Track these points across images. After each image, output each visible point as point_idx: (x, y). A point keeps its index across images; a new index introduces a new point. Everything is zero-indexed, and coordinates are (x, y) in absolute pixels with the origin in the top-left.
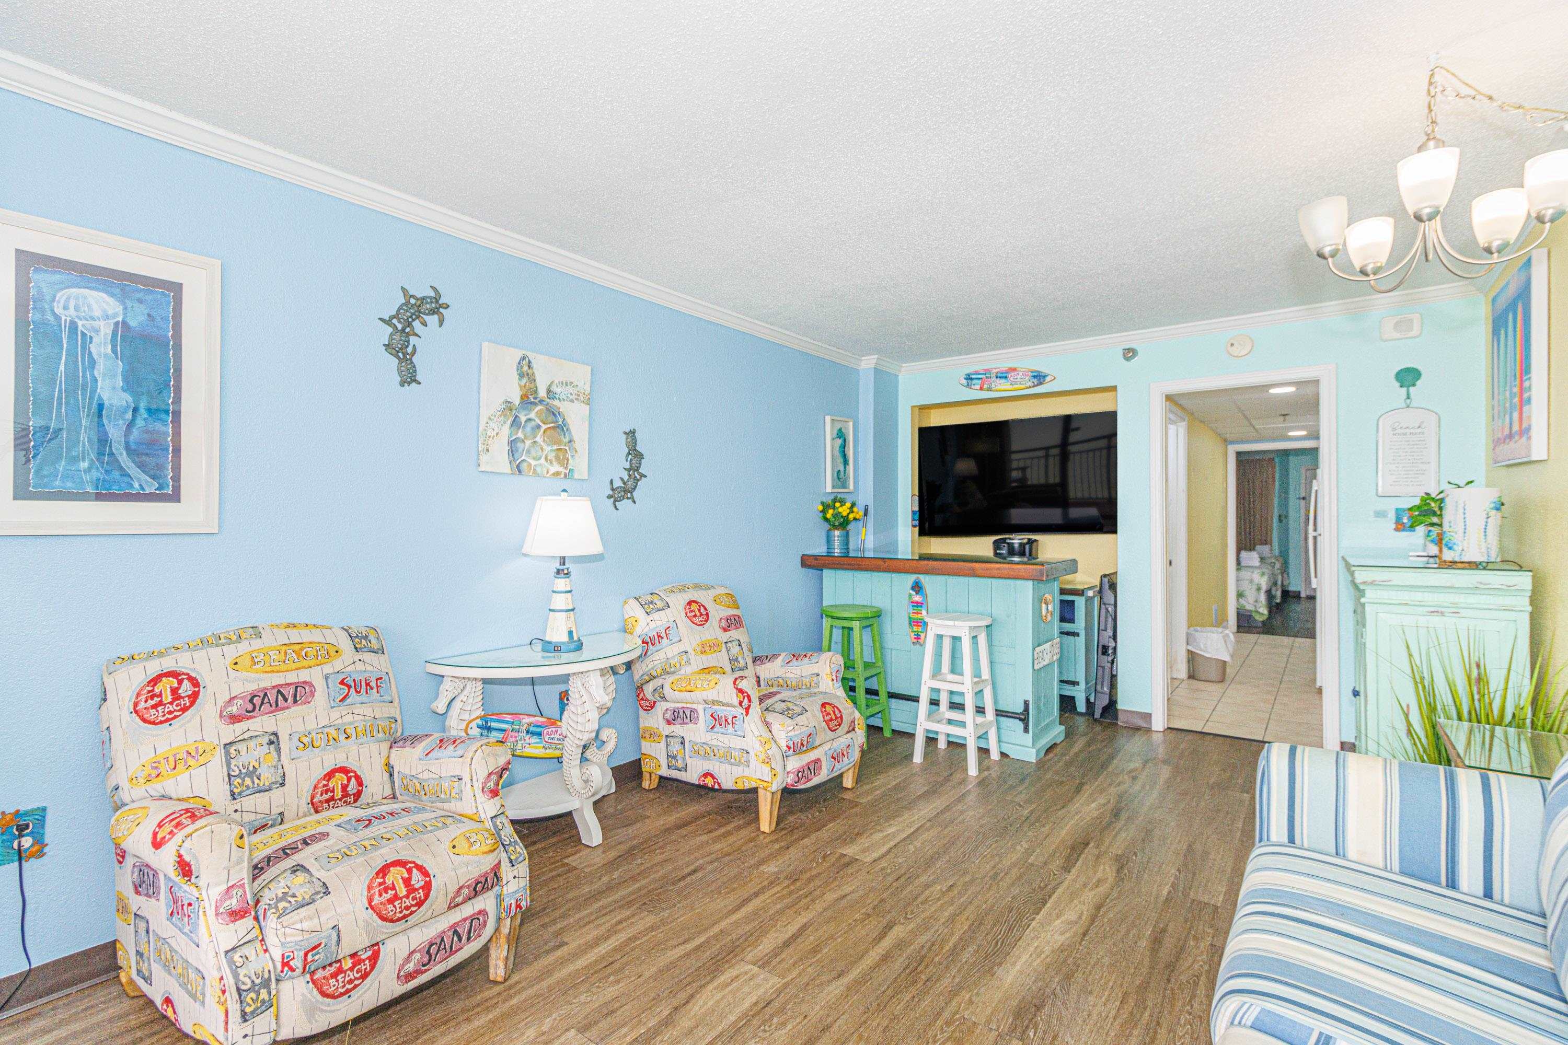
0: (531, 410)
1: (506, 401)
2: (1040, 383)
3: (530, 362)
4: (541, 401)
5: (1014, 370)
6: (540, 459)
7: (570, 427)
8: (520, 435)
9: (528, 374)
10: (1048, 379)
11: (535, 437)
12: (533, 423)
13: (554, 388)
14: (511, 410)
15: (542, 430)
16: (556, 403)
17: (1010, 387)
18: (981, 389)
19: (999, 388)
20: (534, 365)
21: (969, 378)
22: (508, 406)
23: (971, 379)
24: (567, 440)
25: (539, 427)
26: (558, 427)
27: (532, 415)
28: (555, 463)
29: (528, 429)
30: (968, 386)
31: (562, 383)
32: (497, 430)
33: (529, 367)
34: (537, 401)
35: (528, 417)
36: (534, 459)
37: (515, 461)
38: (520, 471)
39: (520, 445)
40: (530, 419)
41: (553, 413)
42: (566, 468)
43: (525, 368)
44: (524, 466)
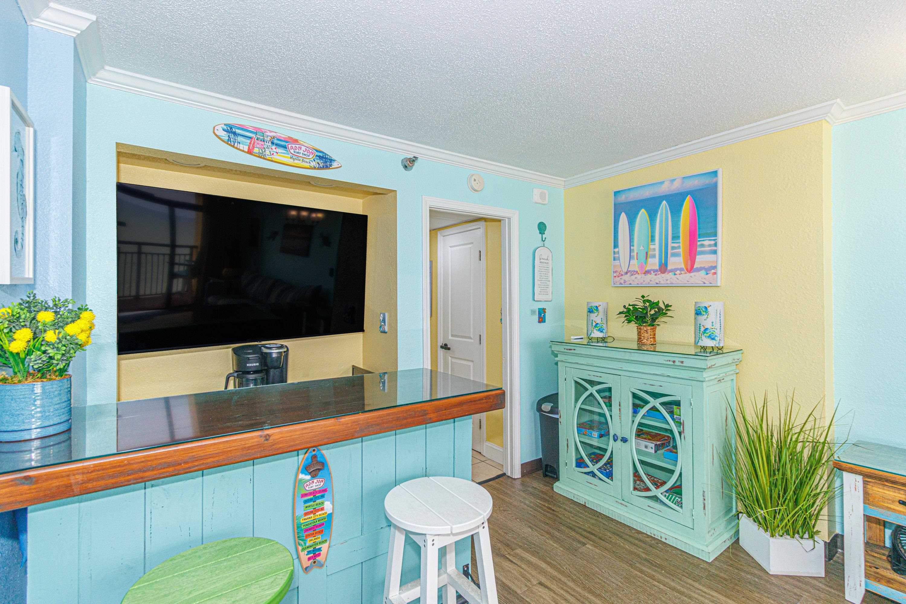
2: (327, 167)
5: (296, 141)
10: (335, 165)
17: (290, 162)
18: (250, 152)
19: (276, 157)
21: (230, 130)
23: (235, 133)
30: (228, 142)
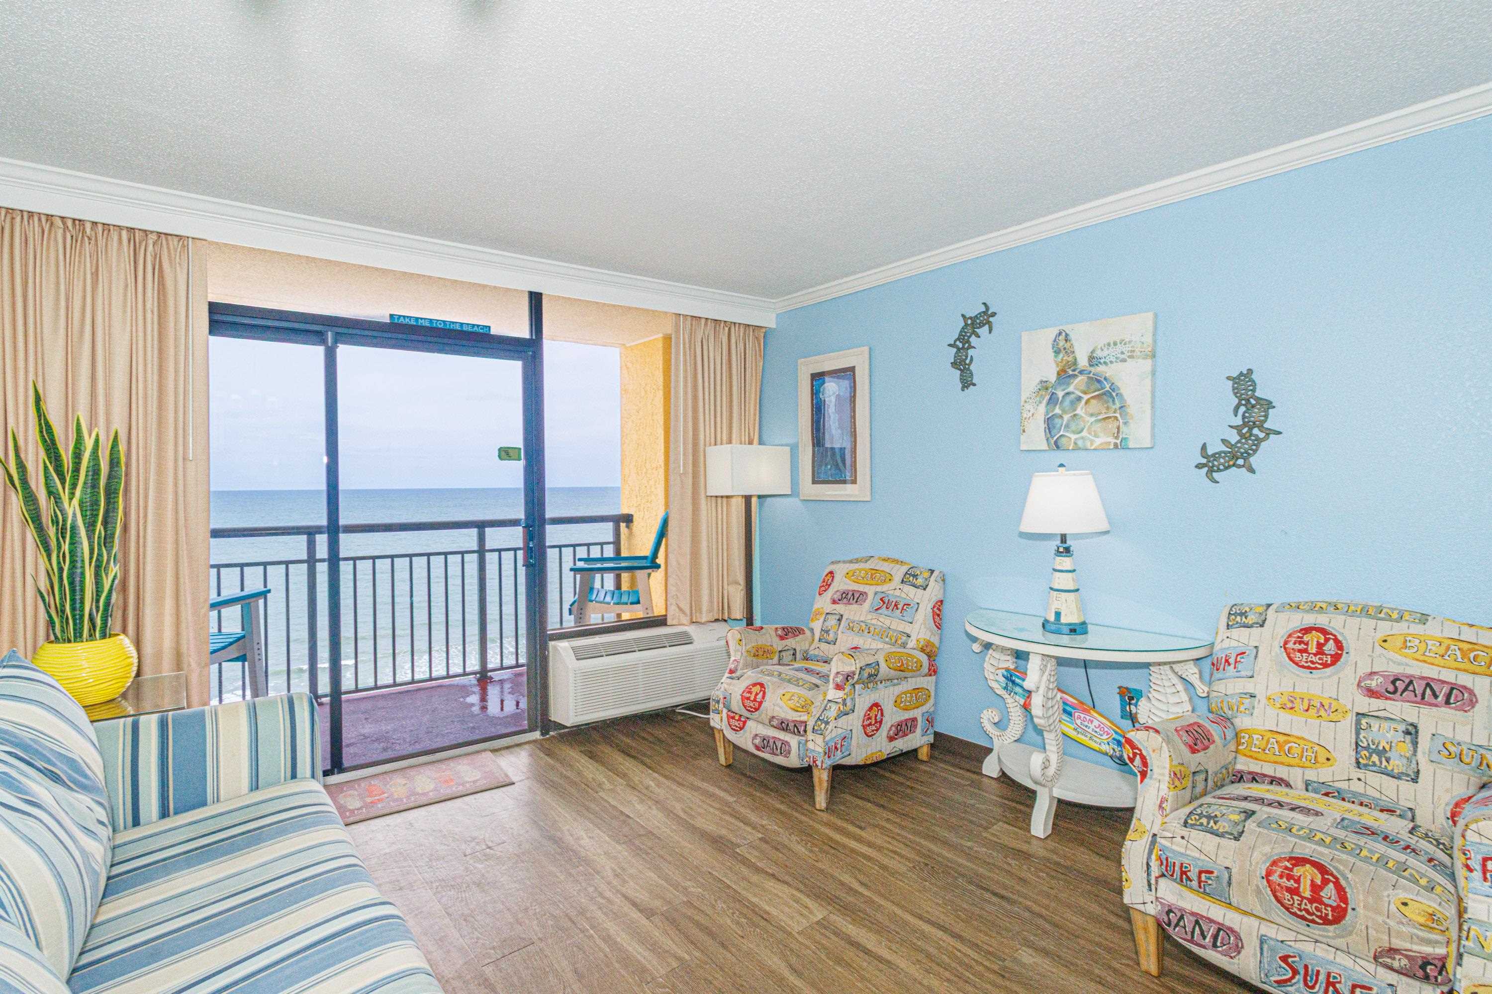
0: (1069, 384)
1: (1041, 382)
3: (1067, 335)
4: (1081, 372)
6: (1082, 431)
7: (1121, 391)
8: (1057, 411)
9: (1065, 349)
11: (1075, 410)
12: (1072, 396)
13: (1098, 353)
14: (1047, 389)
15: (1083, 402)
16: (1101, 369)
20: (1072, 336)
22: (1044, 385)
24: (1118, 405)
25: (1079, 399)
26: (1104, 394)
27: (1071, 389)
28: (1101, 435)
29: (1067, 403)
31: (1109, 345)
32: (1032, 411)
33: (1066, 341)
34: (1076, 373)
35: (1066, 391)
36: (1074, 432)
37: (1053, 438)
38: (1058, 447)
39: (1057, 421)
40: (1068, 394)
41: (1097, 380)
42: (1117, 438)
43: (1062, 343)
44: (1063, 441)
